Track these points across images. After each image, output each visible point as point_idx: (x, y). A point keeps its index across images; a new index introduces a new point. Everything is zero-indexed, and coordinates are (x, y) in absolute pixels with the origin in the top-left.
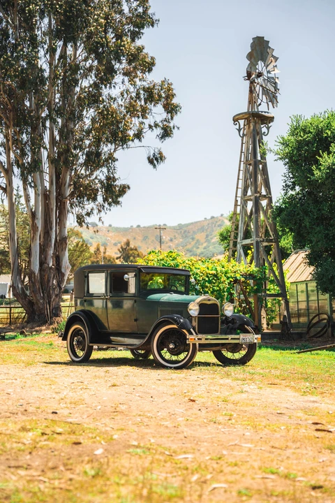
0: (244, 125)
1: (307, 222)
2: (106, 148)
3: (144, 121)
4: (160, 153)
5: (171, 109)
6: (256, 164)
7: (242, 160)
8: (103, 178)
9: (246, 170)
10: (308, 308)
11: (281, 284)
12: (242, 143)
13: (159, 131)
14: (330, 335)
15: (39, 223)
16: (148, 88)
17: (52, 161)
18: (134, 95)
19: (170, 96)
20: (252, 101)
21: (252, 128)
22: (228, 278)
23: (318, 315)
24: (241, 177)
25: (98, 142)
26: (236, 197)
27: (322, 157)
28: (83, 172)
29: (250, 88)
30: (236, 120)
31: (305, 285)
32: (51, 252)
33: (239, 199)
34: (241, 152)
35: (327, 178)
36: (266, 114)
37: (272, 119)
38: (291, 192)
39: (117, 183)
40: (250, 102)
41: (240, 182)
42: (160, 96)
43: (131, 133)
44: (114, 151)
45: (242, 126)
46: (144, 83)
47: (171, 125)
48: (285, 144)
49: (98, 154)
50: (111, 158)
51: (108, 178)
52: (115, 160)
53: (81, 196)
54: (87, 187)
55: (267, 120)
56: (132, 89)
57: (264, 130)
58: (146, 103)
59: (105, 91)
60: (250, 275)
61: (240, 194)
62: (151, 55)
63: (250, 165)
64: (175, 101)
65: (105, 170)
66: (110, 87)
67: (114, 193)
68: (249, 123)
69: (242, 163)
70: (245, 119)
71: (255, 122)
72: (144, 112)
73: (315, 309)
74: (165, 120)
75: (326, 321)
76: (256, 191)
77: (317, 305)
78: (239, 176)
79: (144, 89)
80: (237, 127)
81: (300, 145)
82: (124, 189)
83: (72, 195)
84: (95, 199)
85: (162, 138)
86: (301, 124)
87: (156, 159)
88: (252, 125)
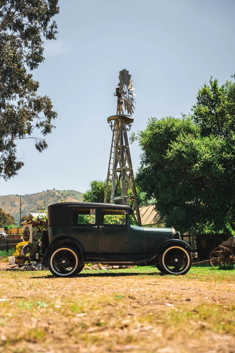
0: (115, 124)
2: (6, 138)
4: (44, 142)
5: (50, 115)
6: (123, 148)
7: (113, 145)
8: (6, 157)
9: (116, 151)
12: (113, 135)
13: (43, 128)
16: (37, 100)
18: (27, 104)
19: (49, 106)
21: (120, 125)
24: (112, 156)
26: (109, 169)
27: (172, 144)
29: (118, 100)
30: (109, 120)
34: (113, 141)
35: (176, 158)
36: (129, 117)
37: (132, 121)
38: (145, 167)
39: (16, 161)
40: (118, 110)
41: (112, 160)
44: (12, 140)
45: (113, 124)
46: (34, 97)
47: (51, 125)
48: (143, 135)
50: (11, 144)
51: (10, 158)
52: (14, 146)
55: (129, 121)
57: (127, 127)
58: (35, 110)
61: (112, 167)
62: (36, 80)
63: (119, 149)
64: (52, 110)
66: (10, 99)
67: (13, 167)
68: (118, 123)
69: (113, 148)
70: (115, 120)
71: (121, 122)
74: (47, 122)
76: (123, 165)
78: (111, 156)
79: (34, 101)
80: (110, 124)
81: (155, 136)
82: (20, 165)
85: (45, 133)
86: (156, 123)
87: (41, 147)
88: (120, 124)
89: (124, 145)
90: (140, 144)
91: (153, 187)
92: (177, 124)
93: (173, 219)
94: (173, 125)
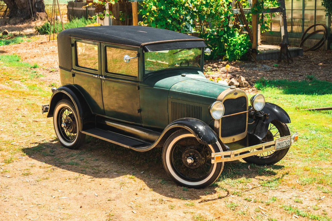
10: (303, 17)
14: (326, 47)
23: (315, 25)
73: (312, 18)
75: (322, 33)
77: (314, 15)
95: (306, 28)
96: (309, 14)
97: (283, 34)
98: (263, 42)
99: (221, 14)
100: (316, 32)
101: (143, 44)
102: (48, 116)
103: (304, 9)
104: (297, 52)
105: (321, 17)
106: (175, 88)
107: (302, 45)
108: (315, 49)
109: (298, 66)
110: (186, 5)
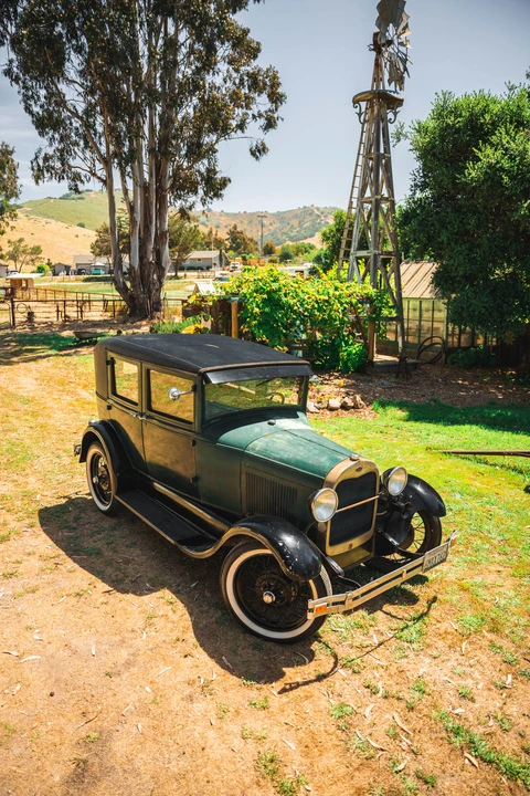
0: (367, 109)
1: (444, 238)
2: (207, 139)
3: (249, 112)
4: (263, 144)
5: (276, 98)
6: (379, 157)
7: (362, 152)
8: (203, 170)
9: (366, 164)
10: (420, 328)
11: (398, 306)
12: (363, 132)
13: (262, 122)
14: (443, 361)
15: (139, 217)
16: (253, 74)
17: (151, 151)
18: (237, 81)
19: (275, 84)
20: (377, 79)
21: (376, 112)
22: (342, 304)
23: (432, 338)
24: (358, 173)
25: (199, 132)
26: (351, 197)
27: (480, 150)
28: (185, 164)
29: (377, 60)
30: (356, 101)
31: (418, 303)
32: (151, 246)
33: (354, 201)
34: (361, 143)
36: (395, 95)
37: (400, 102)
38: (419, 195)
39: (218, 176)
40: (374, 80)
41: (357, 179)
42: (265, 84)
43: (234, 123)
44: (217, 141)
45: (363, 110)
46: (249, 68)
47: (276, 116)
48: (421, 130)
49: (199, 145)
50: (212, 150)
51: (208, 170)
52: (215, 151)
53: (182, 188)
54: (187, 179)
55: (394, 103)
56: (235, 75)
57: (390, 116)
58: (250, 90)
59: (209, 78)
60: (368, 298)
61: (356, 194)
62: (256, 40)
63: (371, 159)
64: (280, 90)
65: (205, 161)
66: (214, 74)
67: (215, 186)
68: (372, 107)
69: (361, 157)
70: (368, 100)
71: (379, 104)
72: (249, 101)
73: (428, 330)
74: (270, 111)
75: (440, 346)
76: (377, 191)
77: (431, 326)
78: (356, 172)
79: (248, 75)
80: (358, 111)
81: (446, 132)
82: (225, 182)
83: (172, 187)
84: (196, 192)
85: (265, 129)
86: (451, 104)
87: (258, 151)
88: (376, 109)
89: (382, 151)
90: (411, 147)
91: (430, 239)
92: (496, 109)
93: (463, 308)
94: (485, 111)
95: (422, 340)
96: (426, 325)
97: (400, 345)
98: (379, 352)
99: (335, 320)
100: (432, 345)
101: (203, 370)
102: (81, 461)
103: (420, 320)
104: (415, 366)
105: (438, 329)
106: (253, 449)
107: (418, 358)
108: (433, 362)
109: (417, 383)
110: (295, 308)
